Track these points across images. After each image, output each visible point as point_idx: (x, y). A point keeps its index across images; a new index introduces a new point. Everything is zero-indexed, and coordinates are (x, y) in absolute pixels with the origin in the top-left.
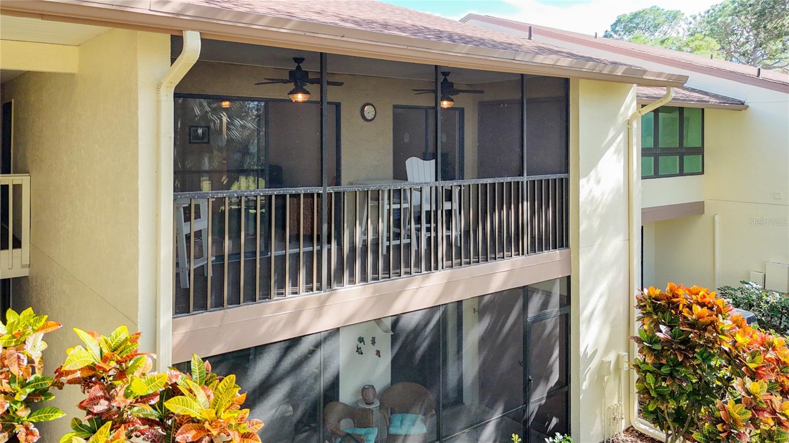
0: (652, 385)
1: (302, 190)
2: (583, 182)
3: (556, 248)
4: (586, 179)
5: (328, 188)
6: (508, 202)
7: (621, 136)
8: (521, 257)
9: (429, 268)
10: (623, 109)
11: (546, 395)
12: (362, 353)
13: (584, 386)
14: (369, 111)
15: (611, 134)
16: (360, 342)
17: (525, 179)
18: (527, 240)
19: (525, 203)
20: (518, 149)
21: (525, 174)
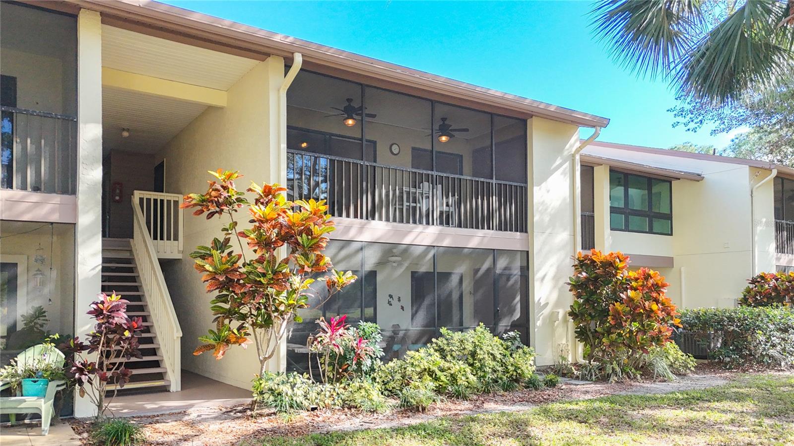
0: (577, 309)
1: (351, 161)
2: (536, 189)
3: (518, 231)
4: (539, 187)
5: (366, 162)
6: (482, 194)
7: (567, 164)
8: (491, 231)
9: (428, 223)
10: (568, 146)
11: (510, 324)
12: (391, 305)
13: (539, 323)
14: (395, 149)
15: (558, 161)
16: (390, 298)
17: (494, 181)
18: (496, 221)
19: (494, 197)
20: (489, 162)
21: (494, 179)
